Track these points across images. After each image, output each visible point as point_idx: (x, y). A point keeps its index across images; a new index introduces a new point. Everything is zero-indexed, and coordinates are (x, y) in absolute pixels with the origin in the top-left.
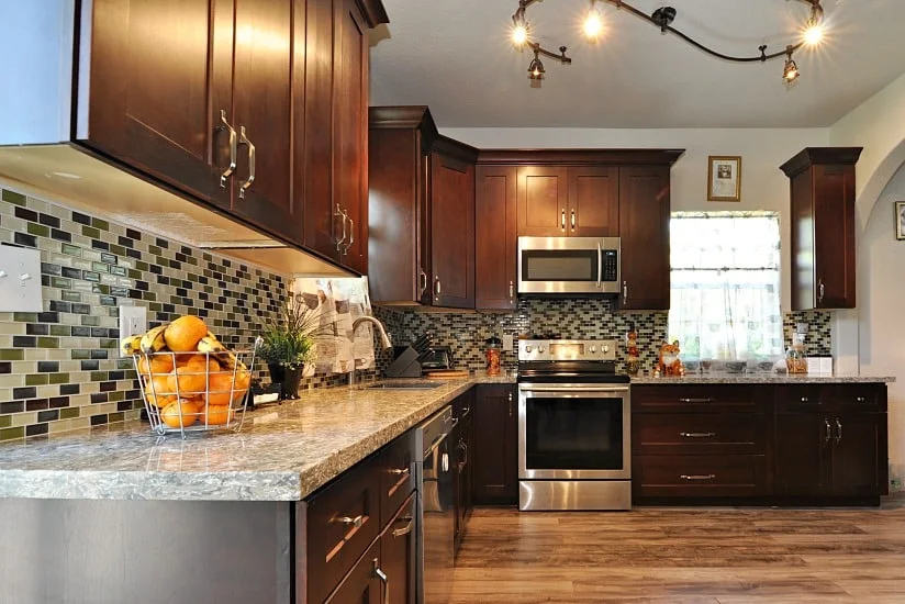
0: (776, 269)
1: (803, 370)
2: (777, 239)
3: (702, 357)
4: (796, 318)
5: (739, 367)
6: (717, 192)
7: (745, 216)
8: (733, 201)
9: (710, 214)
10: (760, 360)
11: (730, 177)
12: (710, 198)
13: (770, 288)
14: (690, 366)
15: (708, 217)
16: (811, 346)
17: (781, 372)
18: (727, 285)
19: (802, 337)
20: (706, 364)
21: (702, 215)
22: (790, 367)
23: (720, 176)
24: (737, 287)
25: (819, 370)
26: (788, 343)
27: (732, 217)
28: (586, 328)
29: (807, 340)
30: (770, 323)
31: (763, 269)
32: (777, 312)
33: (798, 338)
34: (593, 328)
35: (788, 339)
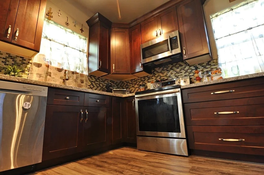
9: (233, 8)
12: (231, 1)
18: (253, 38)
21: (229, 10)
28: (178, 74)
34: (181, 74)
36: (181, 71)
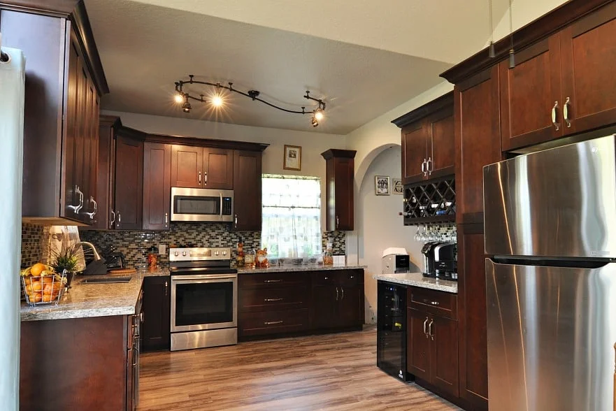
0: (319, 208)
1: (331, 263)
2: (319, 192)
3: (280, 257)
4: (329, 235)
5: (299, 262)
6: (288, 165)
7: (303, 179)
8: (297, 171)
9: (285, 176)
10: (310, 257)
11: (295, 157)
12: (285, 168)
13: (316, 217)
14: (273, 261)
15: (284, 178)
16: (336, 249)
17: (320, 264)
18: (293, 216)
19: (331, 245)
20: (281, 260)
21: (280, 177)
22: (325, 261)
23: (290, 156)
24: (299, 217)
25: (339, 262)
26: (324, 248)
27: (297, 179)
28: (213, 240)
29: (334, 246)
30: (316, 237)
31: (312, 208)
32: (320, 232)
33: (329, 245)
34: (217, 240)
35: (324, 246)
36: (218, 237)
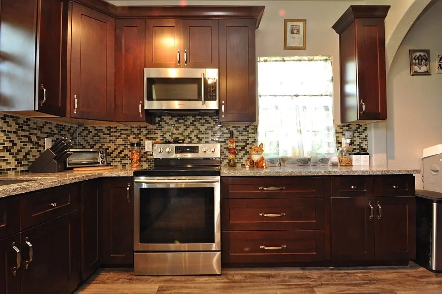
0: (330, 96)
1: (349, 164)
2: (330, 75)
3: (281, 155)
4: (344, 128)
5: (305, 162)
6: (290, 43)
7: (309, 60)
9: (286, 58)
10: (320, 157)
11: (299, 34)
12: (286, 48)
13: (327, 108)
14: (272, 161)
15: (284, 61)
16: (354, 147)
17: (334, 165)
18: (297, 106)
19: (348, 141)
20: (283, 160)
21: (280, 59)
22: (341, 161)
23: (292, 33)
24: (305, 108)
25: (361, 165)
26: (339, 145)
27: (301, 61)
29: (352, 143)
30: (327, 132)
31: (322, 95)
32: (331, 124)
33: (346, 141)
35: (339, 143)
